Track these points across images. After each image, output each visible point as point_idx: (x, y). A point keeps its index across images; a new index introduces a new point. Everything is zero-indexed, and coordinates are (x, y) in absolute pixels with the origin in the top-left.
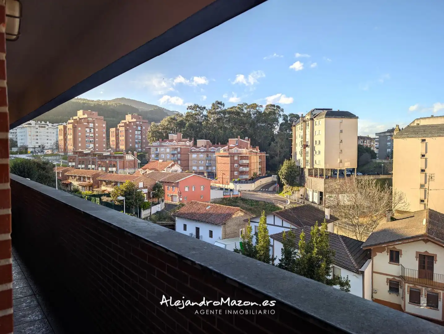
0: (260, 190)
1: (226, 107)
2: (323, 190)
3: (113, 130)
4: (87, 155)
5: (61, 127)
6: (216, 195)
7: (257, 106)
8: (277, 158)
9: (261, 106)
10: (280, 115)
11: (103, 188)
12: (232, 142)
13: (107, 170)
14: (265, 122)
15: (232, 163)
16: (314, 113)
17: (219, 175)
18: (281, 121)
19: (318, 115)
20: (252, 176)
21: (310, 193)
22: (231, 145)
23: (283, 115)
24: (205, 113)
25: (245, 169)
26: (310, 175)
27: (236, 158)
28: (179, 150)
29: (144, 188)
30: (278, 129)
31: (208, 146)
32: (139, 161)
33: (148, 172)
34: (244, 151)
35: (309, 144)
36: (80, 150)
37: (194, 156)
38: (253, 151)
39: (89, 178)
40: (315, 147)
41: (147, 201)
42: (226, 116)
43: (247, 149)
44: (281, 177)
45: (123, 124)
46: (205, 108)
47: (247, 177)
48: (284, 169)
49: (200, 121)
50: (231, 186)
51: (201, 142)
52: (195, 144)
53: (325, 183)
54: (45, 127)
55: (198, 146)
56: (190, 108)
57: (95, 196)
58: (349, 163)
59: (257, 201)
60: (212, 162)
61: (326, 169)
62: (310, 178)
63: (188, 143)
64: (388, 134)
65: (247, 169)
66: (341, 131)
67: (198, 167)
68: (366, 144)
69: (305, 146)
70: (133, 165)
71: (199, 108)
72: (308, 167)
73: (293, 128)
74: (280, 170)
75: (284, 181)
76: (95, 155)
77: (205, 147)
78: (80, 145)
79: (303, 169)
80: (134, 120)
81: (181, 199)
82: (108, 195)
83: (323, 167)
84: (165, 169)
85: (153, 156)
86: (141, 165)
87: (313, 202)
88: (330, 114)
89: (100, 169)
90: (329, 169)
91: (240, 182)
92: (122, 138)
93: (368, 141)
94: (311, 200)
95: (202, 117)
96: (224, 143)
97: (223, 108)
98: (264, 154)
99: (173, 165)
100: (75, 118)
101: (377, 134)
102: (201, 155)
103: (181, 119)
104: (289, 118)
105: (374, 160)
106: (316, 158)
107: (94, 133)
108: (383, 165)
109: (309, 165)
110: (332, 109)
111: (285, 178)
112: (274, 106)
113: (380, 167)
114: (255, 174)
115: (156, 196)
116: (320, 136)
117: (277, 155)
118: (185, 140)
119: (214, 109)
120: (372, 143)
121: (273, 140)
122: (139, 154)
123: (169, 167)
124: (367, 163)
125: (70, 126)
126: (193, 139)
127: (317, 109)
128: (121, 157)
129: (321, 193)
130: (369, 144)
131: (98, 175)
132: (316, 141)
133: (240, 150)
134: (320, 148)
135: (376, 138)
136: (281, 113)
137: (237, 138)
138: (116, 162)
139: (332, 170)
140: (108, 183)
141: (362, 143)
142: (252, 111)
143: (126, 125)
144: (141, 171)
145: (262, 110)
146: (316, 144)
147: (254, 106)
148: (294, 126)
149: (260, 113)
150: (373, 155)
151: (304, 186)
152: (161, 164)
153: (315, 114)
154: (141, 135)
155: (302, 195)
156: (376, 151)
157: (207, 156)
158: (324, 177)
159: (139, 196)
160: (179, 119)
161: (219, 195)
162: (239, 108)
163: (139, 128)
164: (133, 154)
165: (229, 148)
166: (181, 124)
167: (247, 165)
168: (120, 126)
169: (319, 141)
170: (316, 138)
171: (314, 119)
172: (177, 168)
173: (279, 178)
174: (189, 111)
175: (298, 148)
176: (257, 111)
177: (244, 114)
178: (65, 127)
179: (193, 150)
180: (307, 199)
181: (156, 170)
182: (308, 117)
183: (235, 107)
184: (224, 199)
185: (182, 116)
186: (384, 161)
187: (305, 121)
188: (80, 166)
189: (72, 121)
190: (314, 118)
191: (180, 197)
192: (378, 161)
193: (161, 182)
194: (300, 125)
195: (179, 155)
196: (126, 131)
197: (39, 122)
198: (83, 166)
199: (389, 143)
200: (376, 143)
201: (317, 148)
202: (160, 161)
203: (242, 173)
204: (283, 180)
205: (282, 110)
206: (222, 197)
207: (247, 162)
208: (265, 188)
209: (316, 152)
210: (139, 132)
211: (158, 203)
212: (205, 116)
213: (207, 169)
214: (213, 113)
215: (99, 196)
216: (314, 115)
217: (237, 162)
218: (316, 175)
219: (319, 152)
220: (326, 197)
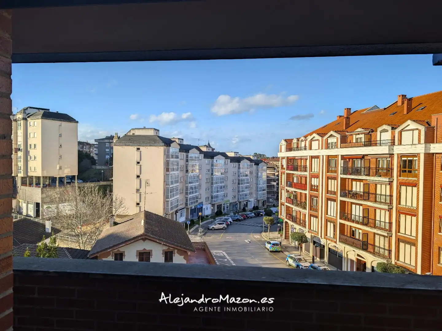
2: (39, 201)
16: (27, 112)
19: (33, 114)
21: (24, 206)
26: (24, 184)
35: (22, 148)
40: (29, 151)
53: (42, 193)
58: (69, 170)
61: (43, 177)
62: (23, 188)
64: (106, 141)
66: (60, 136)
68: (85, 149)
69: (17, 150)
72: (21, 175)
79: (14, 178)
83: (41, 175)
87: (27, 216)
88: (48, 115)
90: (46, 177)
93: (87, 147)
94: (25, 213)
101: (96, 140)
105: (94, 167)
106: (31, 164)
108: (102, 171)
109: (22, 172)
110: (49, 110)
113: (100, 173)
116: (35, 139)
120: (91, 149)
124: (88, 169)
127: (31, 108)
129: (38, 205)
130: (88, 150)
132: (30, 145)
134: (36, 153)
135: (95, 145)
139: (50, 177)
141: (81, 148)
146: (30, 147)
150: (93, 162)
151: (15, 198)
153: (29, 114)
156: (96, 157)
158: (41, 185)
169: (35, 145)
170: (30, 142)
171: (28, 119)
180: (20, 213)
182: (20, 116)
186: (103, 167)
187: (16, 120)
190: (28, 117)
192: (98, 167)
199: (107, 150)
200: (95, 149)
201: (32, 152)
209: (30, 157)
216: (27, 114)
218: (31, 184)
219: (35, 158)
220: (44, 208)
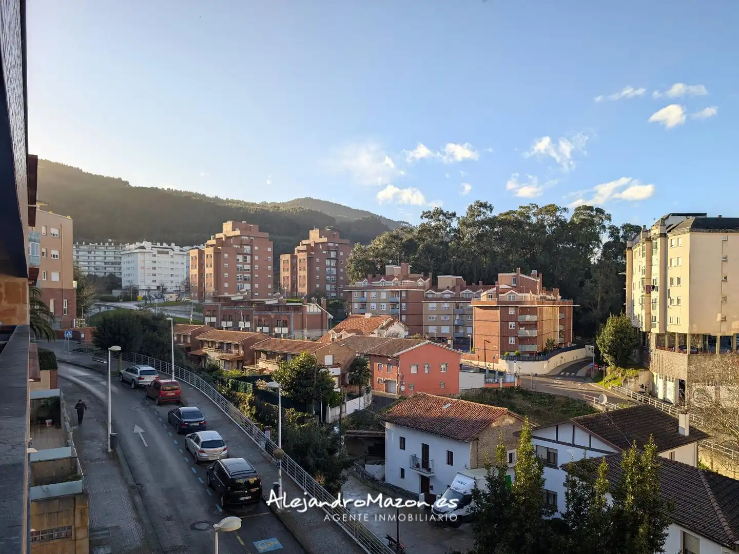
0: (559, 375)
1: (496, 213)
2: (684, 377)
3: (286, 258)
4: (237, 303)
5: (194, 253)
6: (471, 382)
7: (557, 209)
8: (597, 312)
9: (565, 209)
10: (604, 227)
11: (261, 364)
12: (505, 280)
13: (271, 331)
14: (573, 241)
15: (504, 320)
16: (668, 223)
17: (478, 344)
18: (605, 238)
19: (676, 226)
20: (545, 346)
21: (659, 383)
22: (503, 286)
23: (610, 228)
24: (455, 224)
25: (528, 333)
26: (660, 345)
27: (512, 312)
28: (404, 295)
29: (335, 365)
30: (599, 255)
31: (458, 288)
32: (330, 316)
33: (346, 335)
34: (529, 296)
35: (658, 284)
36: (226, 295)
37: (432, 306)
38: (548, 297)
39: (237, 346)
40: (669, 290)
41: (339, 390)
42: (496, 230)
43: (535, 293)
44: (601, 349)
45: (305, 248)
46: (454, 215)
47: (535, 348)
48: (607, 333)
49: (446, 239)
50: (502, 365)
51: (446, 280)
52: (434, 284)
53: (689, 364)
54: (167, 253)
55: (440, 286)
56: (427, 215)
57: (245, 379)
59: (550, 396)
60: (464, 318)
61: (693, 335)
62: (658, 351)
63: (420, 283)
65: (534, 333)
66: (725, 260)
67: (439, 326)
69: (650, 289)
70: (319, 323)
71: (444, 215)
72: (656, 330)
73: (628, 253)
74: (599, 336)
75: (608, 358)
76: (251, 303)
77: (454, 289)
78: (226, 285)
79: (645, 335)
80: (324, 240)
81: (403, 388)
82: (268, 378)
83: (686, 331)
84: (376, 332)
85: (356, 306)
86: (334, 323)
87: (665, 401)
88: (703, 223)
89: (258, 329)
90: (698, 335)
91: (519, 358)
92: (303, 273)
94: (660, 396)
95: (450, 232)
96: (490, 281)
97: (490, 215)
98: (569, 304)
99: (390, 324)
100: (218, 236)
102: (446, 306)
103: (410, 236)
104: (621, 233)
106: (671, 312)
107: (252, 264)
109: (658, 325)
110: (705, 214)
111: (609, 353)
112: (591, 208)
114: (551, 343)
115: (355, 381)
116: (680, 268)
117: (595, 306)
118: (416, 275)
119: (473, 215)
121: (588, 275)
122: (331, 302)
123: (383, 328)
125: (209, 251)
126: (430, 274)
127: (674, 215)
128: (297, 309)
129: (682, 384)
131: (252, 341)
132: (671, 279)
133: (520, 295)
134: (680, 292)
136: (606, 223)
137: (516, 272)
138: (289, 317)
139: (705, 336)
140: (270, 356)
142: (548, 219)
143: (309, 249)
144: (332, 334)
145: (568, 217)
146: (671, 284)
147: (551, 209)
148: (631, 248)
149: (563, 223)
151: (647, 369)
152: (369, 321)
153: (670, 226)
154: (337, 267)
155: (642, 386)
157: (457, 307)
158: (689, 349)
159: (324, 382)
160: (406, 237)
161: (477, 382)
162: (521, 214)
163: (333, 254)
164: (319, 302)
165: (498, 292)
166: (410, 247)
167: (533, 326)
168: (299, 251)
169: (679, 279)
170: (671, 274)
171: (669, 235)
172: (398, 329)
173: (597, 351)
174: (426, 221)
175: (636, 293)
176: (558, 220)
177: (530, 225)
178: (201, 253)
179: (430, 296)
180: (653, 394)
181: (358, 332)
182: (656, 231)
183: (514, 212)
184: (484, 390)
185: (411, 231)
187: (649, 240)
188: (224, 324)
189: (213, 242)
190: (668, 232)
191: (401, 384)
193: (366, 355)
194: (641, 247)
195: (404, 304)
196: (310, 259)
197: (159, 245)
198: (230, 324)
201: (674, 292)
202: (368, 316)
203: (523, 340)
204: (605, 355)
205: (609, 218)
206: (482, 385)
207: (534, 318)
208: (570, 371)
209: (671, 301)
210: (333, 263)
211: (360, 395)
212: (455, 230)
213: (456, 332)
214: (469, 226)
215: (253, 379)
216: (667, 227)
217: (513, 318)
218: (671, 348)
219: (678, 300)
220: (693, 391)
